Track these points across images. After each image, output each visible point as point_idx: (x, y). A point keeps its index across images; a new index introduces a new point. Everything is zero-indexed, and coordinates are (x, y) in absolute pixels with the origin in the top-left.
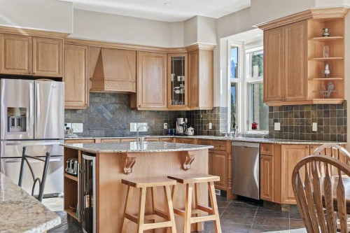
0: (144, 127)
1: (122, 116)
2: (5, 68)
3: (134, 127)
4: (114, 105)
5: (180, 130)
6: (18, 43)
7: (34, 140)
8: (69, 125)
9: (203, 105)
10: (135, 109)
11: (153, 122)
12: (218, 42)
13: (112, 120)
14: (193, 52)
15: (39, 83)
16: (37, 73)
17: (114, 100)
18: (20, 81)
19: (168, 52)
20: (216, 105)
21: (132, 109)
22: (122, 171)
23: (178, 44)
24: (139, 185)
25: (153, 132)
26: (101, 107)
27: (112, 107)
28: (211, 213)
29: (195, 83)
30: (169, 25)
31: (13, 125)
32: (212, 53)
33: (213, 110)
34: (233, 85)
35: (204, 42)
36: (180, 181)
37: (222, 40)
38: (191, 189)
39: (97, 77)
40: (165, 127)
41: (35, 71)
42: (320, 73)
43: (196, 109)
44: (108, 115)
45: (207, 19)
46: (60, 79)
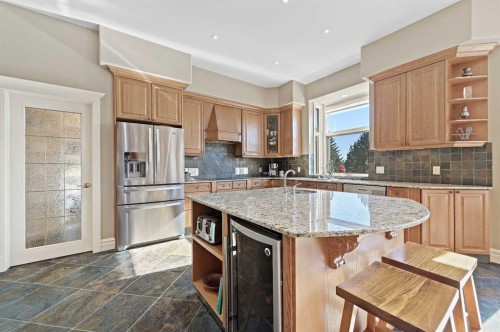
0: (246, 171)
1: (229, 163)
2: (122, 112)
4: (223, 152)
5: (275, 173)
6: (136, 88)
7: (154, 185)
8: (187, 170)
9: (295, 153)
10: (240, 156)
11: (252, 167)
12: (307, 103)
13: (221, 166)
14: (286, 111)
15: (158, 129)
16: (156, 119)
17: (222, 149)
20: (305, 153)
21: (237, 157)
23: (273, 104)
25: (252, 175)
26: (213, 155)
27: (221, 155)
29: (288, 136)
30: (266, 91)
31: (132, 170)
32: (302, 112)
33: (302, 156)
35: (297, 102)
37: (310, 101)
39: (211, 129)
40: (260, 170)
41: (155, 117)
43: (289, 156)
45: (299, 84)
46: (180, 127)
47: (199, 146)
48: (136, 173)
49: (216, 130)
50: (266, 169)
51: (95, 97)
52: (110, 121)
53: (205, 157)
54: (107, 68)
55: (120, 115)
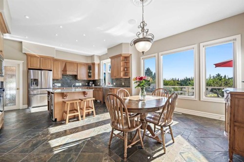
0: (81, 84)
1: (73, 81)
3: (77, 84)
4: (71, 78)
5: (91, 85)
6: (35, 59)
7: (41, 89)
9: (96, 78)
10: (77, 79)
11: (83, 83)
13: (70, 83)
14: (94, 64)
15: (43, 72)
16: (42, 68)
18: (36, 71)
19: (87, 64)
22: (63, 98)
23: (89, 62)
24: (67, 102)
25: (83, 86)
26: (67, 79)
27: (70, 79)
28: (92, 108)
30: (87, 57)
31: (33, 84)
32: (99, 65)
33: (99, 79)
34: (105, 73)
35: (97, 61)
36: (82, 100)
37: (101, 61)
38: (85, 103)
39: (65, 70)
40: (87, 84)
42: (124, 70)
44: (69, 81)
45: (97, 56)
46: (51, 70)
47: (60, 76)
48: (35, 85)
49: (66, 71)
50: (89, 83)
51: (21, 62)
52: (26, 69)
53: (64, 79)
54: (25, 53)
55: (30, 67)
